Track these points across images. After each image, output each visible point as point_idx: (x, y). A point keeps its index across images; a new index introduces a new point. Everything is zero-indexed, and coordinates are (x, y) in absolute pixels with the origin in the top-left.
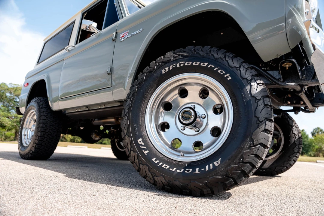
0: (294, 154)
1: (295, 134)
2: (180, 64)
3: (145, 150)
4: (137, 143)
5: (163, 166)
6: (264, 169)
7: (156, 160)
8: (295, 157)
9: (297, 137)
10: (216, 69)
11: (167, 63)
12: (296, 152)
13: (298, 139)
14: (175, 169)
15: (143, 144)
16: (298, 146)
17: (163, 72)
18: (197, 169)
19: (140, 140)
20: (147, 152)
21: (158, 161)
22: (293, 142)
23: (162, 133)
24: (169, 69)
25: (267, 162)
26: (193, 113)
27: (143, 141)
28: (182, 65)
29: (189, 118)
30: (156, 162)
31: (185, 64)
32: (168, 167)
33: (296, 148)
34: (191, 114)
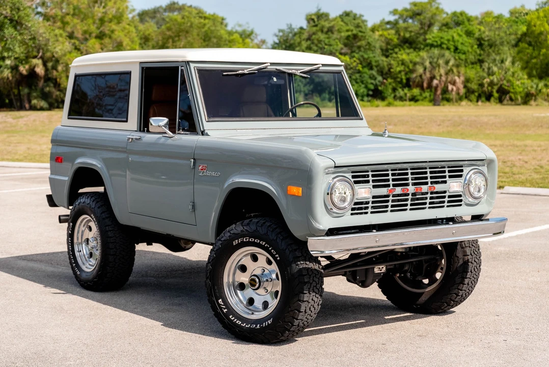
0: (455, 286)
1: (458, 257)
2: (246, 239)
3: (224, 309)
4: (218, 303)
5: (237, 322)
6: (419, 305)
7: (232, 317)
8: (457, 290)
9: (461, 262)
10: (270, 249)
11: (237, 236)
12: (458, 282)
13: (462, 264)
14: (245, 324)
15: (223, 304)
16: (461, 274)
17: (234, 244)
18: (258, 325)
19: (220, 300)
20: (226, 310)
21: (234, 318)
22: (455, 268)
23: (238, 292)
24: (238, 241)
25: (424, 295)
26: (257, 280)
27: (223, 302)
28: (248, 240)
29: (255, 285)
30: (232, 319)
31: (249, 239)
32: (240, 323)
33: (458, 277)
34: (255, 282)
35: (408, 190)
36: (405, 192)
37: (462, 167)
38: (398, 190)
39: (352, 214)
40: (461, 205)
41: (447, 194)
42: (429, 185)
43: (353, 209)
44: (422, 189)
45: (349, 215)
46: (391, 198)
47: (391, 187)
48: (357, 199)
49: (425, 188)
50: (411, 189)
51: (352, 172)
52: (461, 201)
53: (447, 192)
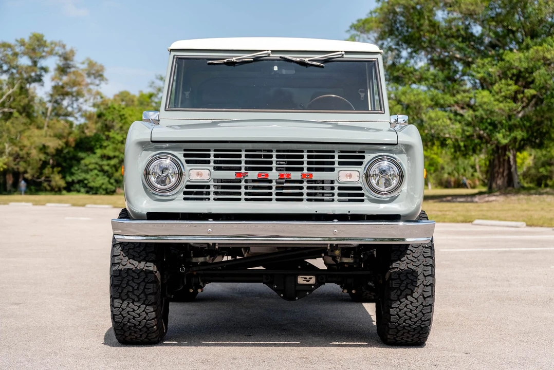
35: (267, 175)
36: (263, 177)
37: (364, 152)
38: (254, 175)
39: (185, 199)
40: (363, 201)
41: (336, 185)
42: (305, 171)
43: (185, 193)
44: (290, 175)
45: (181, 200)
46: (243, 184)
47: (243, 171)
48: (189, 181)
49: (295, 175)
50: (274, 175)
51: (185, 150)
52: (363, 195)
53: (336, 181)
